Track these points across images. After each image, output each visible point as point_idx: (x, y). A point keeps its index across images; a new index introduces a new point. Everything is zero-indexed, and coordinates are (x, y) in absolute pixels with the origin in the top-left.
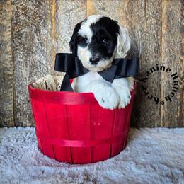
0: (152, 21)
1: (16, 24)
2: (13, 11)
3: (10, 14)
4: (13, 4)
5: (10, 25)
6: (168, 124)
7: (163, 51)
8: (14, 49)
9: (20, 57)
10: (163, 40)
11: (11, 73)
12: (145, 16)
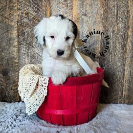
0: (121, 25)
1: (21, 25)
2: (18, 15)
3: (17, 17)
4: (19, 9)
5: (16, 26)
6: (127, 101)
7: (128, 48)
8: (20, 43)
9: (23, 50)
10: (129, 40)
11: (17, 61)
12: (116, 21)
